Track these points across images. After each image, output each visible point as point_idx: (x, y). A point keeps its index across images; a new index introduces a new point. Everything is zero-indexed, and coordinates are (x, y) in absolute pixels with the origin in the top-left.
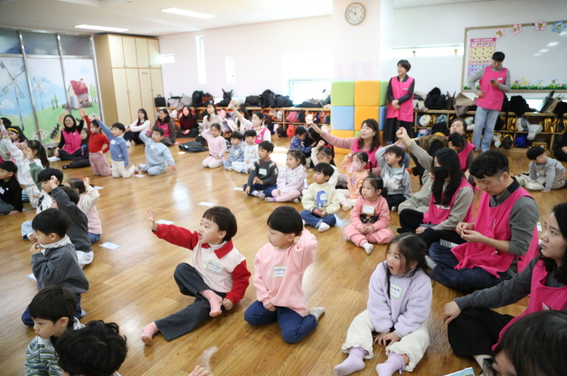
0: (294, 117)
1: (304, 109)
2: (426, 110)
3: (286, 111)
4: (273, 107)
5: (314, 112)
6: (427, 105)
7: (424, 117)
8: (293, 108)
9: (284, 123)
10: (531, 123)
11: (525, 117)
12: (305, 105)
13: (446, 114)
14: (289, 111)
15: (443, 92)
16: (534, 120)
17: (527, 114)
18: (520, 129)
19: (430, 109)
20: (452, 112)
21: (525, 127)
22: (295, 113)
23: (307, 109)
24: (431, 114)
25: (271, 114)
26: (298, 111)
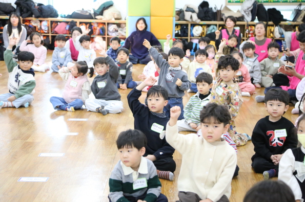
0: (63, 28)
1: (75, 20)
2: (199, 21)
3: (52, 22)
4: (37, 17)
5: (86, 23)
6: (199, 17)
7: (196, 28)
8: (59, 19)
9: (50, 35)
10: (286, 30)
11: (281, 26)
12: (75, 16)
13: (216, 25)
14: (57, 22)
15: (211, 5)
16: (288, 28)
17: (282, 23)
18: (278, 36)
19: (202, 20)
20: (222, 23)
21: (281, 34)
22: (64, 24)
23: (78, 21)
24: (201, 25)
25: (33, 24)
26: (67, 22)
